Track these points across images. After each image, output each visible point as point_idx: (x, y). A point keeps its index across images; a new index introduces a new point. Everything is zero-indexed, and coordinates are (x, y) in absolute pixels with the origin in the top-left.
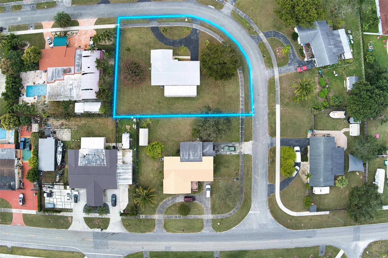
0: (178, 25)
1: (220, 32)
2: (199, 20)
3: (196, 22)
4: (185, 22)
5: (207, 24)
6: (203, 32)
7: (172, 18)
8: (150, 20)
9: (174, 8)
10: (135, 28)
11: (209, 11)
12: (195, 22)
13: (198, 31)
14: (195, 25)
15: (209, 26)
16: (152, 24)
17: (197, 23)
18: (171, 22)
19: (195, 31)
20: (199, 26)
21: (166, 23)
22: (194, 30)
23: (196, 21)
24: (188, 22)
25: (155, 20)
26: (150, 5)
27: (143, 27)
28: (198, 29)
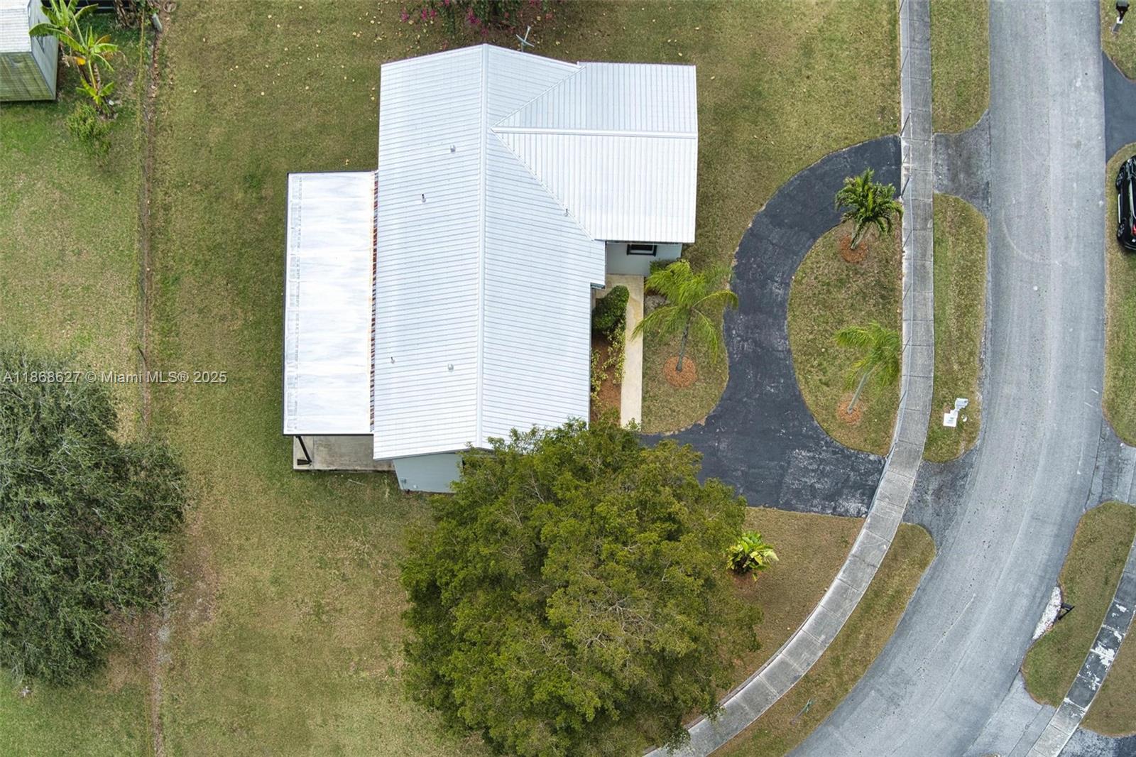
0: (913, 353)
1: (839, 676)
2: (948, 519)
3: (929, 498)
4: (940, 404)
5: (914, 578)
6: (846, 543)
7: (965, 312)
8: (959, 141)
9: (1054, 328)
10: (894, 22)
11: (1016, 594)
12: (934, 485)
13: (853, 506)
14: (911, 485)
15: (899, 593)
16: (921, 157)
17: (921, 500)
18: (939, 305)
19: (856, 486)
20: (897, 515)
21: (930, 264)
22: (868, 473)
23: (938, 494)
24: (936, 435)
25: (954, 178)
26: (1078, 145)
27: (895, 82)
28: (876, 502)
